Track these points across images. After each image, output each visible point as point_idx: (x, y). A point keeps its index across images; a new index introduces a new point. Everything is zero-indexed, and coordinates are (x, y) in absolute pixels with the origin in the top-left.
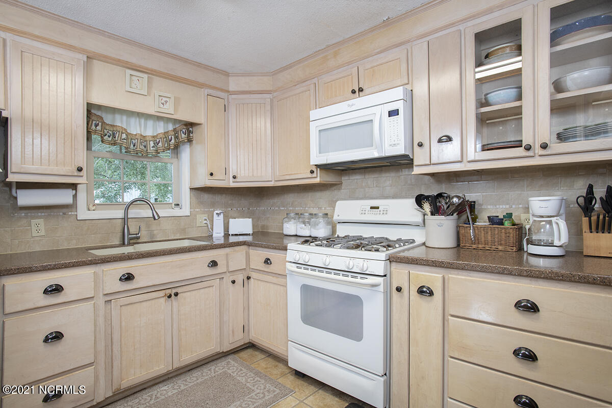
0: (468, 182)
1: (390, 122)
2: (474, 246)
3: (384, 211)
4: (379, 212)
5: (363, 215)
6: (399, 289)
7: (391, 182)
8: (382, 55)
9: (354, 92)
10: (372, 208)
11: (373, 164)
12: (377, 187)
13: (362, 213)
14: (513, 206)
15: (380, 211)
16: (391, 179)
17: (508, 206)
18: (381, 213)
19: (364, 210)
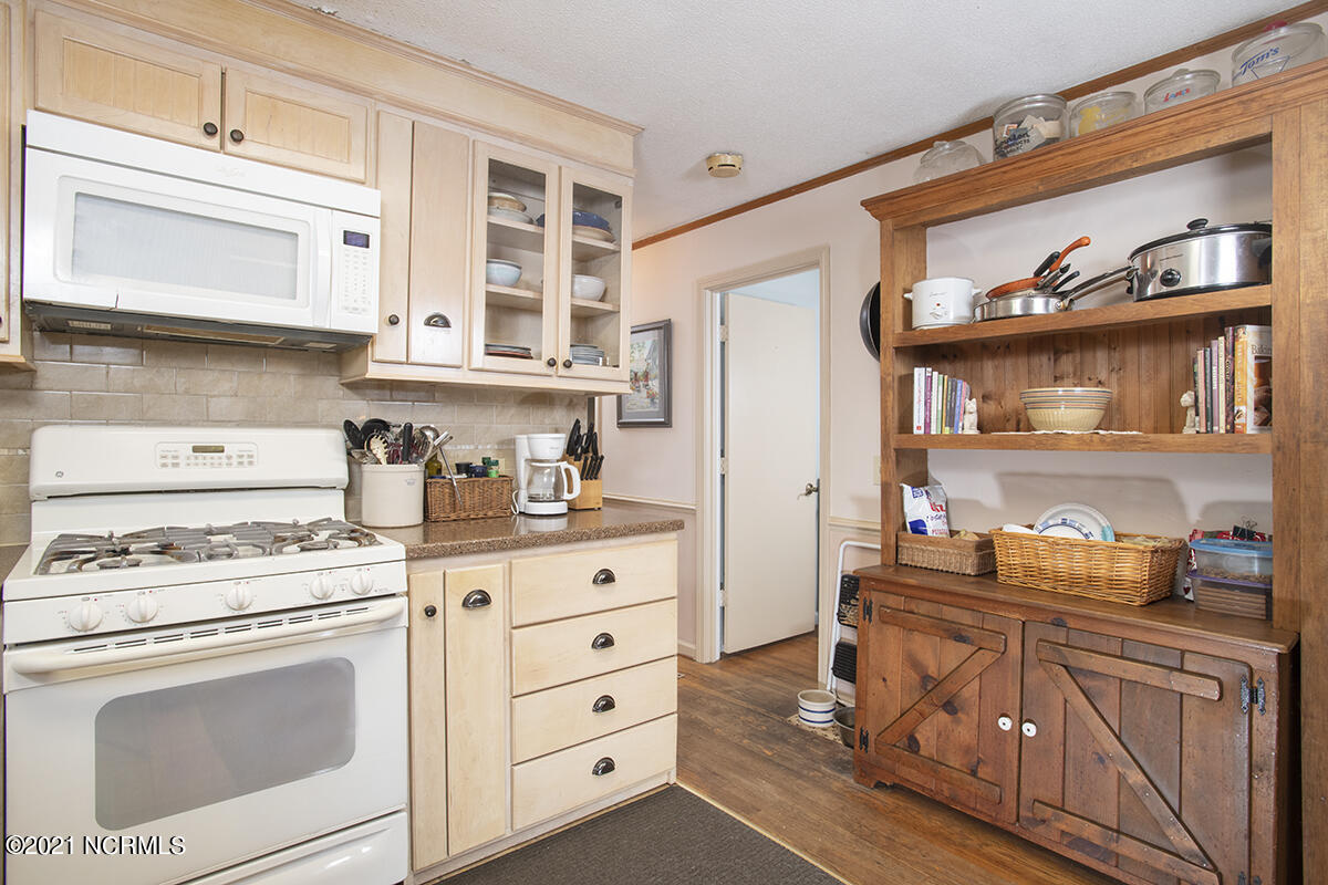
0: (414, 402)
1: (347, 255)
2: (453, 516)
3: (241, 456)
4: (225, 461)
5: (170, 469)
6: (430, 612)
7: (235, 384)
8: (299, 82)
9: (210, 130)
10: (196, 449)
11: (168, 330)
12: (187, 392)
13: (164, 465)
14: (480, 447)
15: (229, 458)
16: (235, 378)
17: (472, 447)
18: (235, 461)
19: (170, 454)
